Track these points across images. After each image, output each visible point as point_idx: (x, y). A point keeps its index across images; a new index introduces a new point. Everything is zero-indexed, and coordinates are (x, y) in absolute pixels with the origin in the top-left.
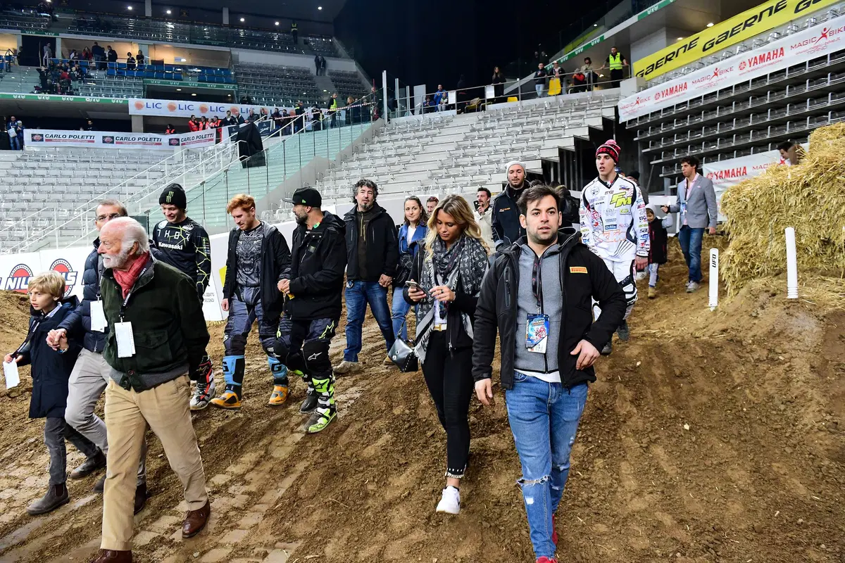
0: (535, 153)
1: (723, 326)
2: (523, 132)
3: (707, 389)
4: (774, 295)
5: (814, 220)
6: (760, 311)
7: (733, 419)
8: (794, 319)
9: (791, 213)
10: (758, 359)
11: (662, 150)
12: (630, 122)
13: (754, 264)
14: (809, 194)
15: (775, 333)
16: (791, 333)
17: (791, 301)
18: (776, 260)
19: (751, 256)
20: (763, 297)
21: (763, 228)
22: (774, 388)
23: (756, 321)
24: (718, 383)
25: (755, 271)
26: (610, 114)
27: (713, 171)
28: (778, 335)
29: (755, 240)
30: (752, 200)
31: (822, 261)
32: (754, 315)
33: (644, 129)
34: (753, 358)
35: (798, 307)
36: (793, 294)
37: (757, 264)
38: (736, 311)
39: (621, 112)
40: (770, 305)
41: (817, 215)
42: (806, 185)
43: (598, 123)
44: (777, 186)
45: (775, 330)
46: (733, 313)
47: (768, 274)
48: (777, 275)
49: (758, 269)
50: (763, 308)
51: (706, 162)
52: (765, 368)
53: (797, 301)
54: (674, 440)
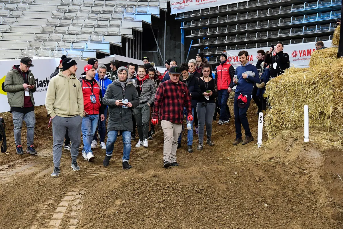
0: (117, 30)
1: (270, 156)
2: (104, 12)
3: (273, 188)
4: (296, 140)
5: (316, 102)
6: (290, 148)
7: (287, 202)
8: (309, 152)
9: (305, 97)
10: (294, 173)
11: (199, 37)
12: (178, 15)
13: (283, 123)
14: (315, 88)
15: (300, 159)
16: (308, 160)
17: (306, 143)
18: (295, 121)
19: (282, 118)
20: (290, 141)
21: (289, 103)
22: (304, 187)
23: (288, 153)
24: (277, 184)
25: (283, 126)
26: (165, 7)
27: (232, 56)
28: (301, 160)
29: (284, 109)
30: (284, 88)
31: (318, 123)
32: (287, 150)
33: (187, 21)
34: (292, 172)
35: (310, 147)
36: (306, 140)
37: (285, 122)
38: (276, 147)
39: (172, 7)
40: (295, 145)
41: (318, 99)
42: (314, 83)
43: (157, 13)
44: (298, 82)
45: (299, 158)
46: (274, 149)
47: (290, 128)
48: (295, 129)
49: (285, 125)
50: (291, 146)
51: (228, 49)
52: (299, 177)
53: (309, 143)
54: (264, 212)
